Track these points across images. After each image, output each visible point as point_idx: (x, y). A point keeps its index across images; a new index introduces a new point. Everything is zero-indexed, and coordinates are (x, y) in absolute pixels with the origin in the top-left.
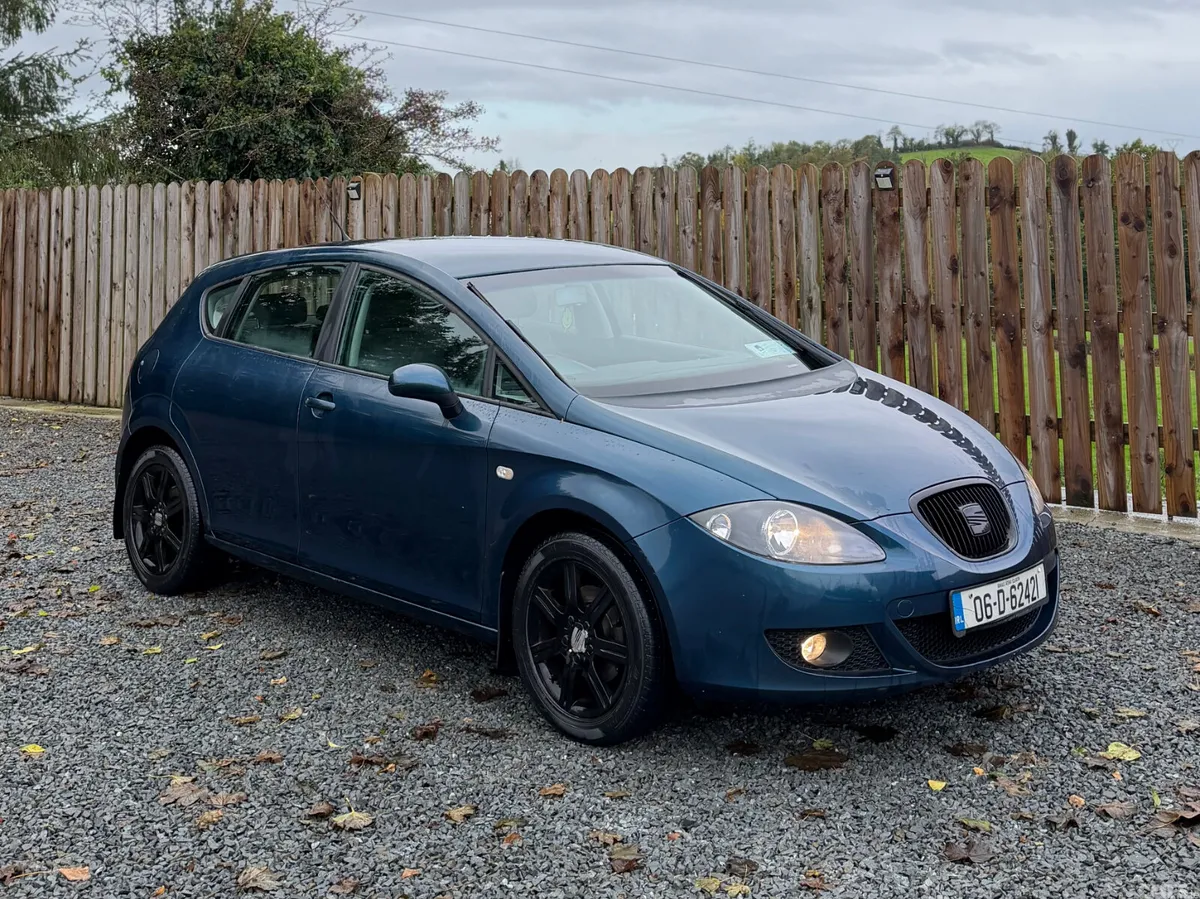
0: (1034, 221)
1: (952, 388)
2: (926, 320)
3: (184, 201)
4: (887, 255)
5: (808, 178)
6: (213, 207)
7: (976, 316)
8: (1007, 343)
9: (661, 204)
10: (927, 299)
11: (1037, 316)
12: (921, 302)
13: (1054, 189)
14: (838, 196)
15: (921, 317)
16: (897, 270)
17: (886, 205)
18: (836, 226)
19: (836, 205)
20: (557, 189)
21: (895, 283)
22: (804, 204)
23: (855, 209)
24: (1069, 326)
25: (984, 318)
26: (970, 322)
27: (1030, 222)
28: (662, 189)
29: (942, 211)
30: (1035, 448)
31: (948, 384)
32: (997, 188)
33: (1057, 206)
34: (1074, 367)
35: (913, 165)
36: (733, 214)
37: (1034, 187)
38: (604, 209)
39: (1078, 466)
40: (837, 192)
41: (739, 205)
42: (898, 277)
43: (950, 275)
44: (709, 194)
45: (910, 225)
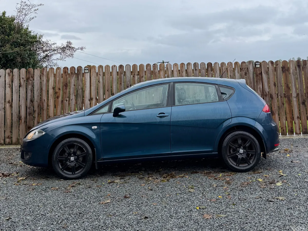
0: (293, 74)
1: (276, 112)
2: (269, 97)
3: (7, 75)
4: (258, 83)
5: (237, 65)
6: (22, 76)
7: (281, 95)
8: (288, 101)
9: (195, 72)
10: (269, 92)
11: (294, 95)
12: (267, 93)
13: (297, 67)
14: (245, 69)
15: (267, 96)
16: (261, 86)
17: (258, 71)
18: (245, 76)
19: (245, 71)
20: (162, 68)
21: (261, 89)
22: (236, 71)
23: (250, 72)
24: (301, 96)
25: (283, 95)
26: (279, 97)
27: (292, 74)
28: (195, 68)
29: (272, 72)
30: (295, 123)
31: (275, 111)
32: (284, 67)
33: (298, 71)
34: (303, 105)
35: (264, 62)
36: (217, 74)
37: (292, 67)
38: (177, 74)
39: (305, 126)
40: (245, 68)
41: (218, 72)
42: (261, 88)
43: (274, 87)
44: (209, 69)
45: (264, 76)
